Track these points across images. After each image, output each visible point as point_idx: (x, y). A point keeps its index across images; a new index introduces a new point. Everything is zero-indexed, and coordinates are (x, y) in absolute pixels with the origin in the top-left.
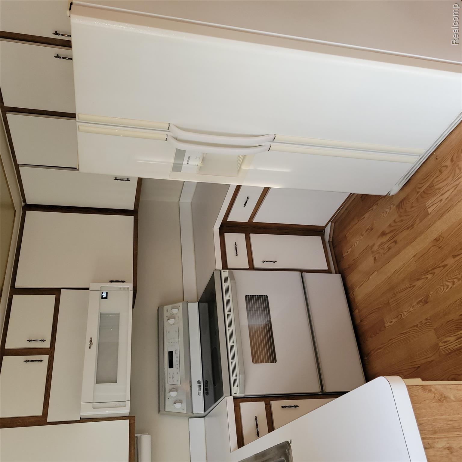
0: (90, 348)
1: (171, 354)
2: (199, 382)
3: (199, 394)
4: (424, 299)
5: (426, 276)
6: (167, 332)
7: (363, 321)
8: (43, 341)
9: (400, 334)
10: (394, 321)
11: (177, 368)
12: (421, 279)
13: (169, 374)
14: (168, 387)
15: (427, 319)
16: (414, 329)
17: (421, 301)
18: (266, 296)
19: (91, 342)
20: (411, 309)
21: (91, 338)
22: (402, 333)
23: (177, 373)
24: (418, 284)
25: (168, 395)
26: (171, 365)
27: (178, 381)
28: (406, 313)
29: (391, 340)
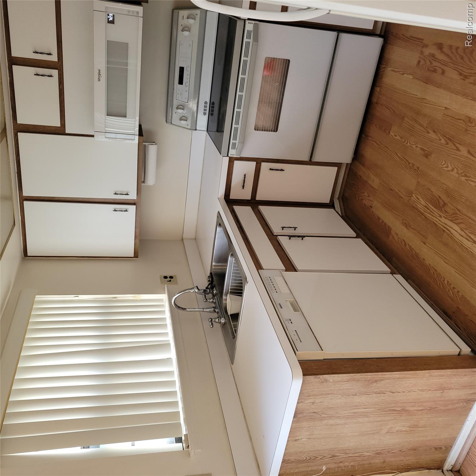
0: (99, 80)
1: (182, 70)
2: (206, 103)
3: (205, 114)
4: (427, 152)
5: (441, 138)
6: (181, 45)
7: (378, 105)
8: (50, 54)
9: (395, 153)
10: (398, 137)
11: (187, 86)
12: (437, 135)
13: (178, 90)
14: (176, 103)
15: (418, 168)
16: (406, 163)
17: (424, 150)
18: (289, 60)
19: (99, 74)
20: (414, 146)
21: (100, 70)
22: (397, 155)
23: (186, 91)
24: (433, 135)
25: (175, 110)
26: (181, 82)
27: (186, 98)
28: (409, 144)
29: (387, 147)
